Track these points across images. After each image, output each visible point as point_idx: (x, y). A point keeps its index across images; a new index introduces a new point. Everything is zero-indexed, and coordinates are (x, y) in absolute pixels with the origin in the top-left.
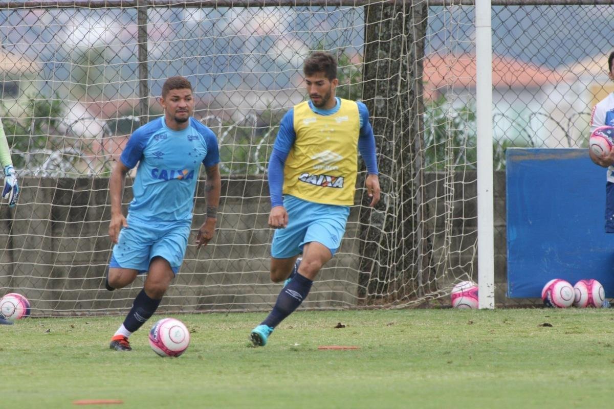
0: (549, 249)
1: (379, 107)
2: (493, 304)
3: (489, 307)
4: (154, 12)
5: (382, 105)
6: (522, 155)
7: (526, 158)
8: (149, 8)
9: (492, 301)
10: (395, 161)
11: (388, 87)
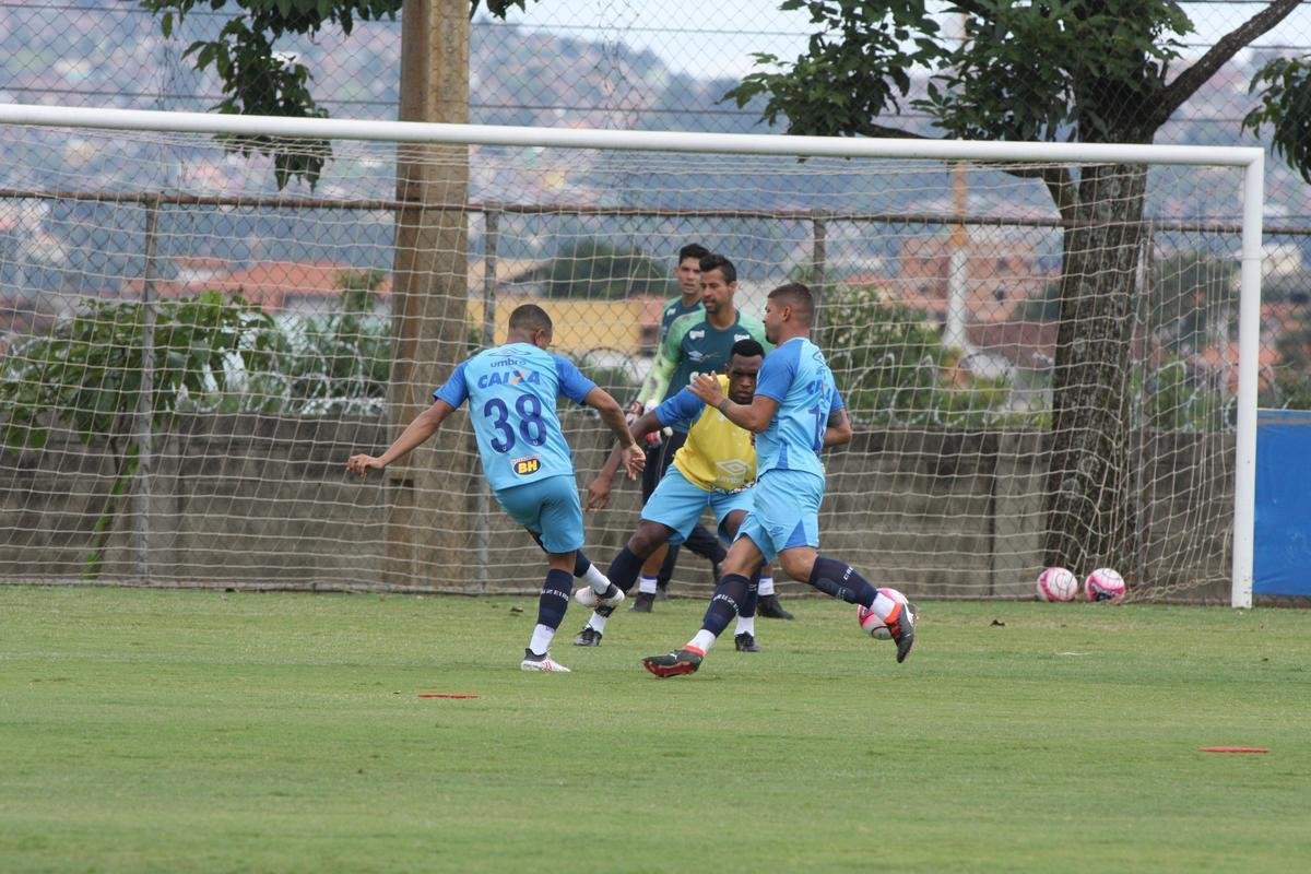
0: (1296, 535)
1: (1079, 352)
2: (1250, 603)
3: (1245, 606)
4: (835, 226)
5: (1083, 349)
6: (1270, 418)
7: (1272, 422)
8: (828, 220)
9: (1249, 598)
10: (1121, 422)
11: (1092, 328)
